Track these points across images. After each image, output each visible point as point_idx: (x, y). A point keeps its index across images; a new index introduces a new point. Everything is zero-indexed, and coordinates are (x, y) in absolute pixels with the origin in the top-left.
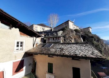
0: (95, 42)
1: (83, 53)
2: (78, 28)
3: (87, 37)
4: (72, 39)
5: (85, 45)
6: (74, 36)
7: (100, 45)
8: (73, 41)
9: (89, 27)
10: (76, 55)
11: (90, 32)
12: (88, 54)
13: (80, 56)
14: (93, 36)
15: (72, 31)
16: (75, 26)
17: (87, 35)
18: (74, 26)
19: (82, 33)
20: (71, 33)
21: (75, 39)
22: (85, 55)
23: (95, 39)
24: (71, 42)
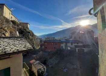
0: (31, 37)
1: (16, 47)
2: (16, 20)
3: (25, 32)
4: (6, 31)
5: (19, 39)
6: (11, 28)
7: (33, 39)
8: (7, 35)
9: (27, 23)
10: (5, 52)
11: (28, 28)
12: (21, 48)
13: (10, 52)
14: (30, 31)
15: (7, 21)
16: (13, 16)
17: (25, 30)
18: (11, 15)
19: (20, 27)
20: (5, 23)
21: (11, 32)
22: (18, 50)
23: (31, 34)
24: (3, 36)
